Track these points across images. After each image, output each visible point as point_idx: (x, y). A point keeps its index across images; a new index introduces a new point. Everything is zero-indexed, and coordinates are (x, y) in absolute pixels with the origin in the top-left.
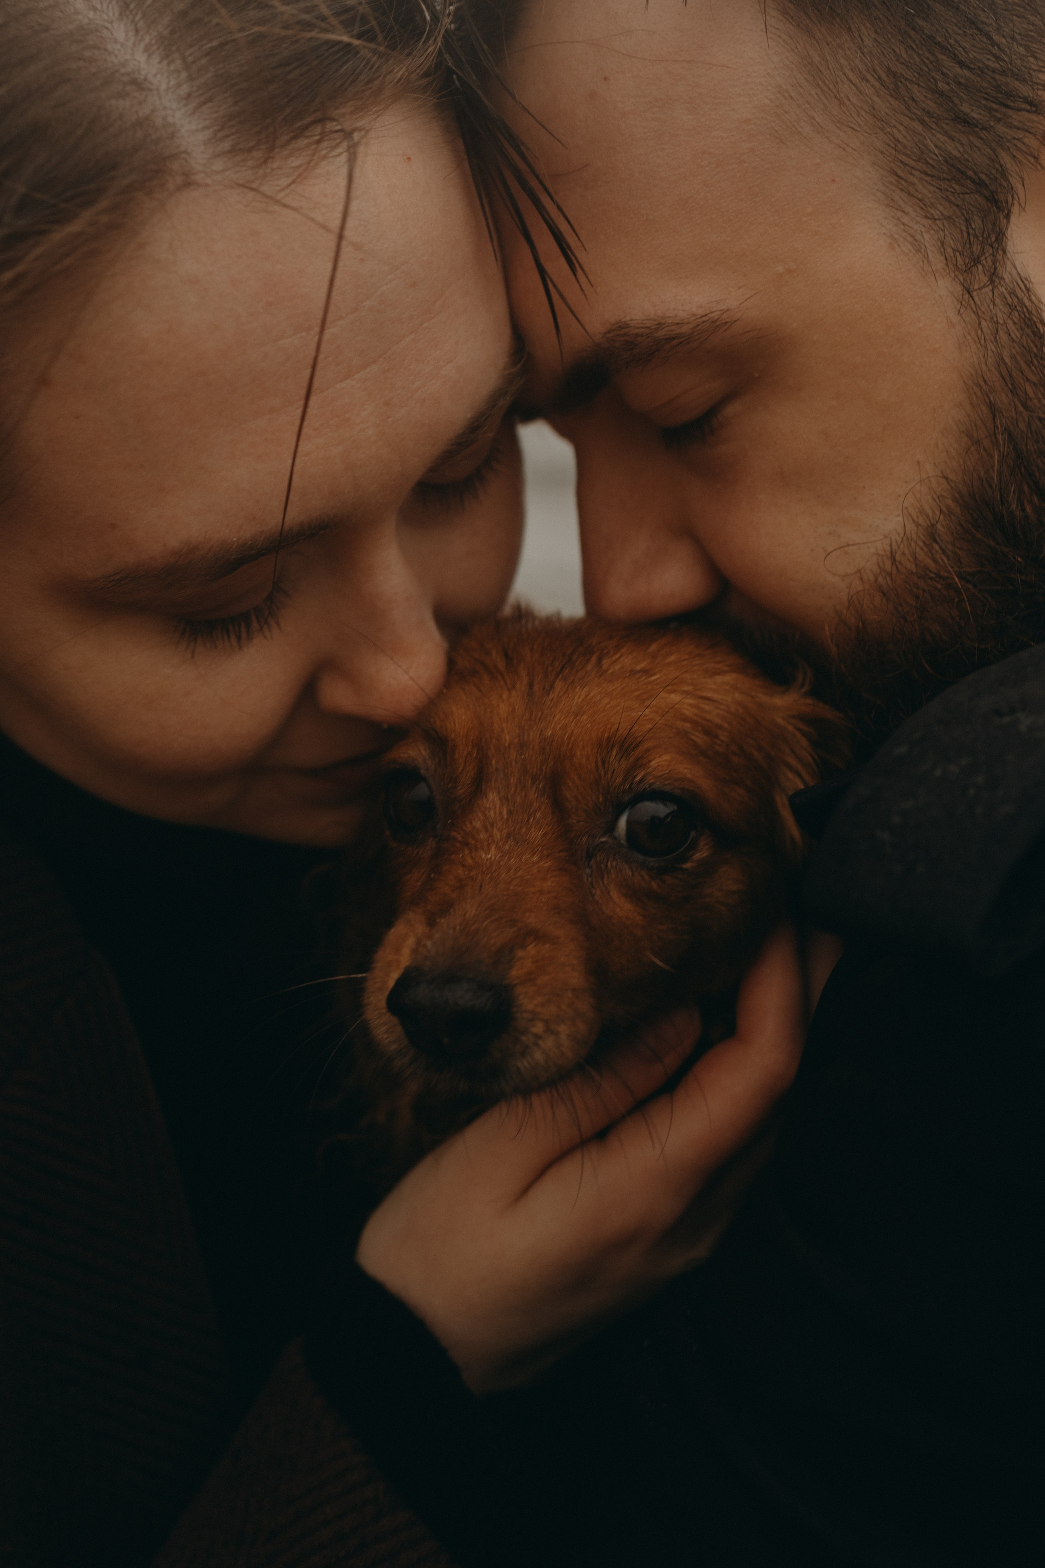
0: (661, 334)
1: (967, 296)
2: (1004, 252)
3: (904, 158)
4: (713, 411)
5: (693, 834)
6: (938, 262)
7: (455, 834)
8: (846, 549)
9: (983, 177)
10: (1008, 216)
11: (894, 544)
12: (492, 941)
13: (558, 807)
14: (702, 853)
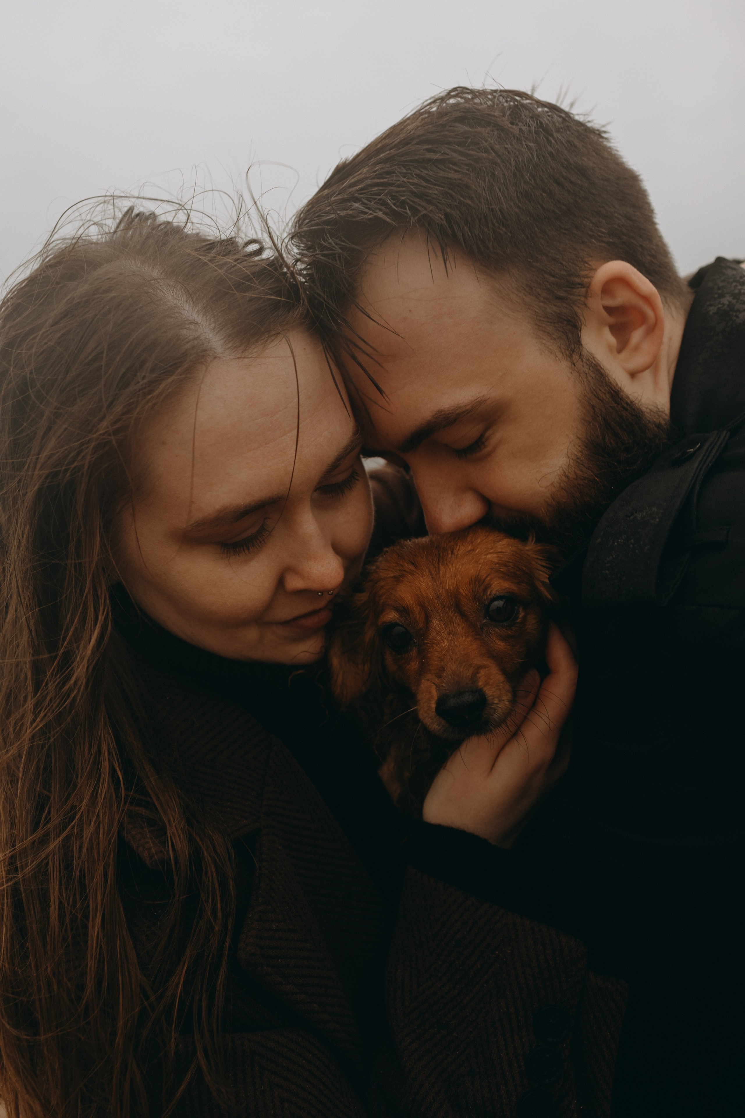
0: (458, 412)
1: (573, 366)
2: (582, 345)
3: (538, 318)
4: (482, 436)
5: (516, 608)
6: (560, 355)
7: (426, 641)
8: (545, 476)
9: (569, 318)
10: (580, 331)
11: (564, 469)
12: (468, 674)
13: (463, 615)
14: (522, 614)
